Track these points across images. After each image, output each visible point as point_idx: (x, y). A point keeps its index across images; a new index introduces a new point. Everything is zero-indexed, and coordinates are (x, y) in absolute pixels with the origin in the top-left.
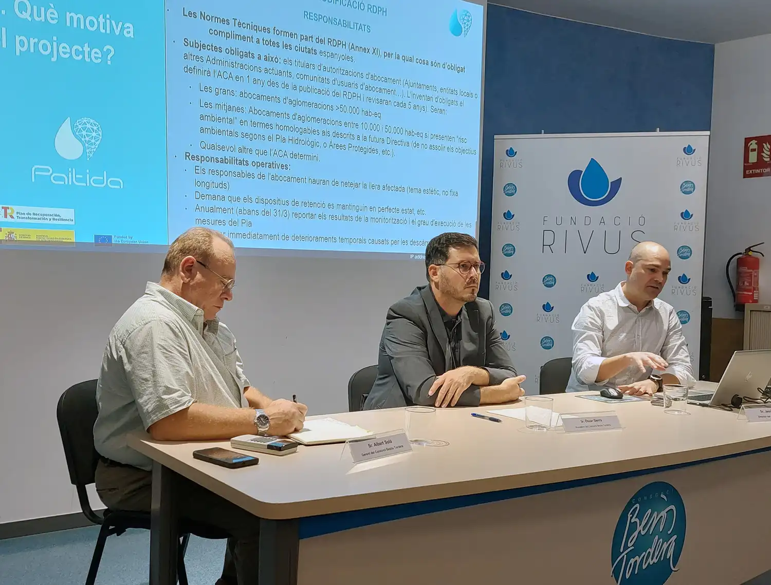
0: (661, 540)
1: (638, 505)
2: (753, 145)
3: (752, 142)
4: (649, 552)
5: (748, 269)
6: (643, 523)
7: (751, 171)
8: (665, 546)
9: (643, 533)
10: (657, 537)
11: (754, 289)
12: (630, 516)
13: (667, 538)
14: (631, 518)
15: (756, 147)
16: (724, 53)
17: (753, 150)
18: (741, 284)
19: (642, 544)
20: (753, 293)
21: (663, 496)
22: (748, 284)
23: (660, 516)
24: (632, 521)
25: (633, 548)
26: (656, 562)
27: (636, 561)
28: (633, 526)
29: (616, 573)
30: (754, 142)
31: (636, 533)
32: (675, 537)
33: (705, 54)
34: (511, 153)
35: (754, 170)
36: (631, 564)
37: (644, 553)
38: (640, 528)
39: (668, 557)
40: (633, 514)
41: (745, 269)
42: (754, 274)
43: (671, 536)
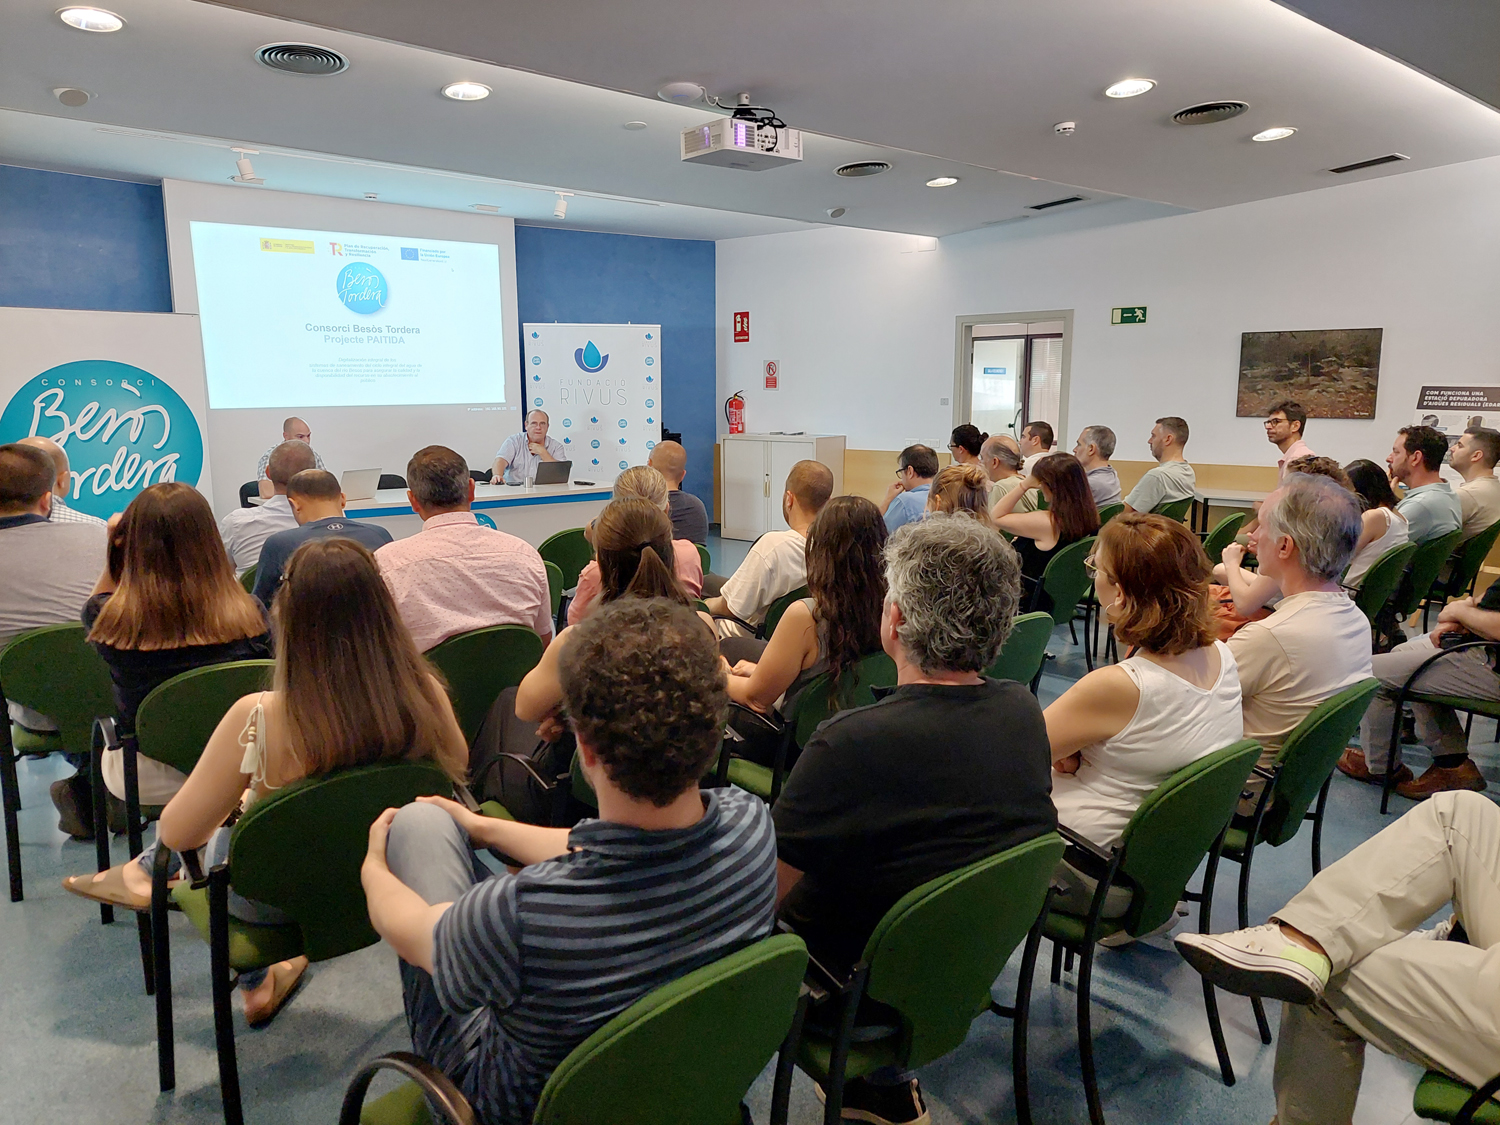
5: (734, 409)
11: (739, 423)
16: (721, 247)
17: (739, 322)
20: (738, 426)
22: (734, 420)
30: (739, 316)
33: (709, 247)
34: (535, 335)
35: (739, 337)
42: (739, 413)
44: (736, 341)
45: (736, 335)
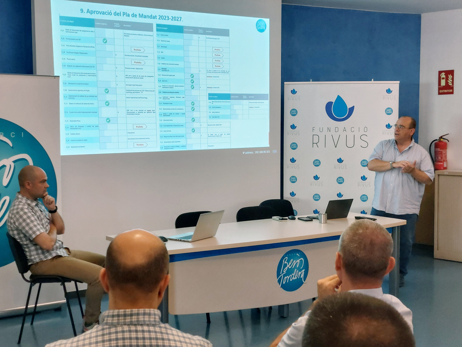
0: (298, 271)
1: (287, 257)
2: (443, 75)
3: (442, 74)
4: (293, 275)
5: (440, 149)
6: (290, 264)
7: (442, 91)
8: (300, 273)
9: (290, 268)
10: (296, 270)
11: (444, 161)
12: (284, 261)
13: (300, 270)
14: (284, 262)
15: (444, 76)
16: (425, 18)
17: (443, 78)
18: (437, 158)
19: (290, 272)
20: (444, 163)
21: (297, 254)
22: (440, 158)
23: (297, 262)
24: (285, 263)
25: (286, 273)
26: (296, 278)
27: (287, 278)
28: (285, 265)
29: (279, 281)
30: (443, 74)
31: (287, 268)
32: (304, 270)
33: (417, 19)
34: (294, 92)
35: (444, 90)
36: (285, 279)
37: (291, 275)
38: (288, 266)
39: (301, 277)
40: (285, 260)
41: (439, 150)
42: (444, 152)
43: (302, 269)
44: (439, 94)
45: (439, 89)
